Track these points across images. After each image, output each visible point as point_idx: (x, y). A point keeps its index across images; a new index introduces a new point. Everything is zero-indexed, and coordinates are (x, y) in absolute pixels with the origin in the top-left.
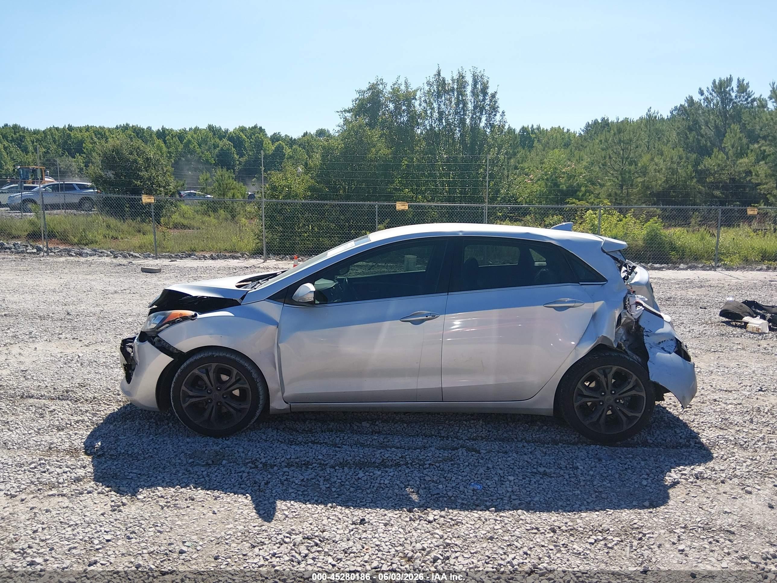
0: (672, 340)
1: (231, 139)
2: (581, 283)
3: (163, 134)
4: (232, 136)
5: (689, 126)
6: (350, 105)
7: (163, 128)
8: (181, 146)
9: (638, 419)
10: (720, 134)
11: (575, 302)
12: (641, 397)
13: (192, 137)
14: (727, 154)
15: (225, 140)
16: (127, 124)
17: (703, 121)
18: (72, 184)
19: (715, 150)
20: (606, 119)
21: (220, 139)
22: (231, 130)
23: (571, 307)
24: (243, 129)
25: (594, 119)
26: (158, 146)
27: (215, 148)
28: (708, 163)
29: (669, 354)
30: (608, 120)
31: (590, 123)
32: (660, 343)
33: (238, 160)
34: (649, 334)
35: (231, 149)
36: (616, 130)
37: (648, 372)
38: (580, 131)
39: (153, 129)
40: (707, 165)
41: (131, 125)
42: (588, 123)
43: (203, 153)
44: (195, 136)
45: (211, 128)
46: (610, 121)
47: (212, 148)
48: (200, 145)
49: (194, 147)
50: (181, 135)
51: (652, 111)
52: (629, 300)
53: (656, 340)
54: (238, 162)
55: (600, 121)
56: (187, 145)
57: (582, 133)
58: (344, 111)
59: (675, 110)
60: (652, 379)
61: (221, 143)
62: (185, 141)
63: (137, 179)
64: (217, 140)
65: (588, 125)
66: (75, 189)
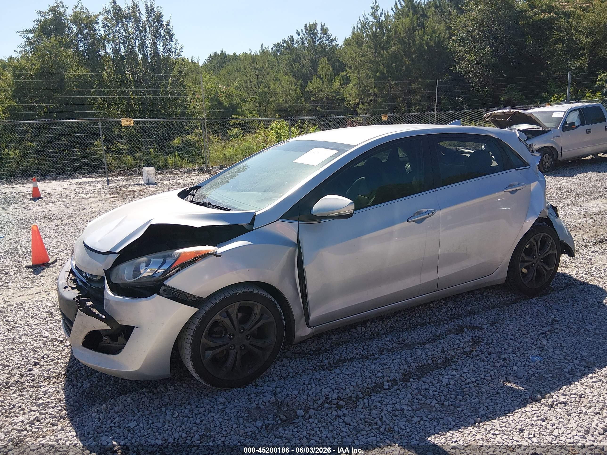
5: (293, 59)
10: (315, 65)
14: (322, 79)
17: (301, 55)
19: (314, 77)
20: (223, 52)
25: (214, 52)
28: (311, 86)
30: (225, 53)
31: (212, 55)
36: (251, 60)
38: (205, 61)
40: (310, 88)
42: (210, 55)
46: (227, 54)
51: (264, 47)
55: (219, 54)
57: (207, 63)
58: (26, 31)
59: (274, 47)
65: (210, 57)
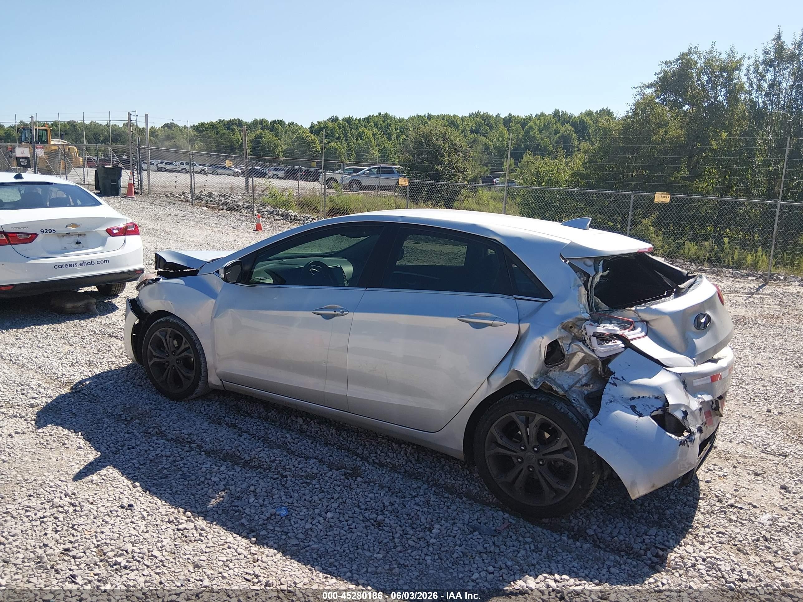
0: (657, 398)
1: (573, 124)
2: (515, 296)
3: (508, 121)
4: (576, 121)
6: (653, 79)
7: (510, 115)
8: (523, 133)
9: (566, 494)
11: (494, 319)
12: (571, 466)
13: (535, 124)
15: (568, 126)
16: (478, 112)
18: (391, 168)
21: (563, 125)
22: (576, 114)
23: (491, 325)
24: (589, 114)
26: (501, 132)
27: (555, 134)
29: (636, 417)
32: (633, 398)
33: (577, 147)
34: (617, 382)
35: (572, 134)
37: (586, 434)
39: (501, 116)
41: (482, 113)
43: (542, 139)
44: (538, 122)
45: (556, 113)
47: (553, 134)
48: (541, 132)
49: (535, 133)
50: (524, 123)
52: (585, 329)
53: (628, 392)
54: (576, 149)
56: (527, 132)
58: (643, 87)
60: (588, 444)
61: (563, 129)
62: (527, 127)
63: (438, 164)
64: (559, 125)
66: (393, 172)
